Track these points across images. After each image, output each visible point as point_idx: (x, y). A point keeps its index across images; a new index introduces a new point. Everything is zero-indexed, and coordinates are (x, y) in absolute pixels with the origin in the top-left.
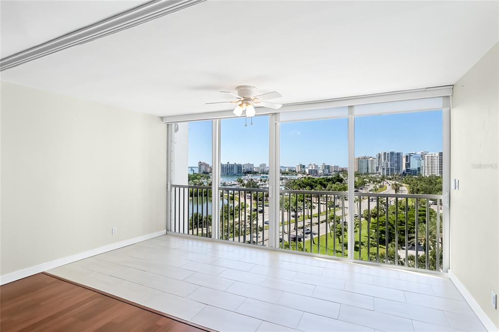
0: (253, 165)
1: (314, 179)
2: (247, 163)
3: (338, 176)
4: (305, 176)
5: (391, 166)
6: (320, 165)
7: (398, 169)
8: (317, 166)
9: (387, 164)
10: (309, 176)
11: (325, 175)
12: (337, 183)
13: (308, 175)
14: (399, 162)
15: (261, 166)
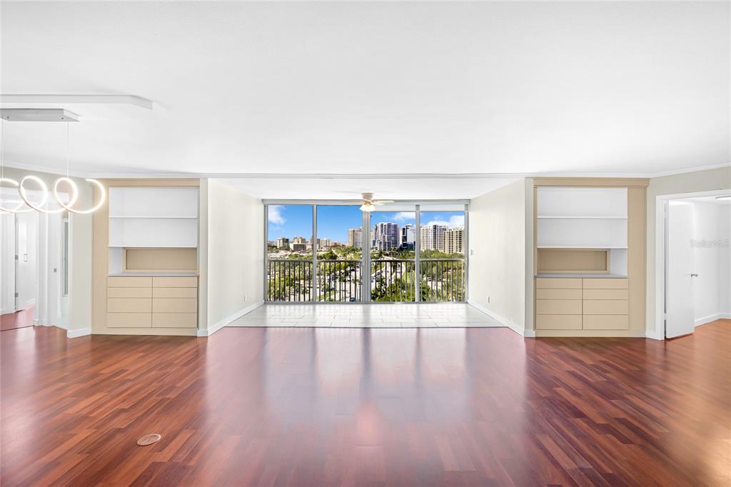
1: (302, 256)
3: (332, 253)
4: (289, 253)
5: (388, 240)
6: (308, 239)
7: (396, 242)
8: (304, 240)
11: (314, 251)
14: (396, 235)
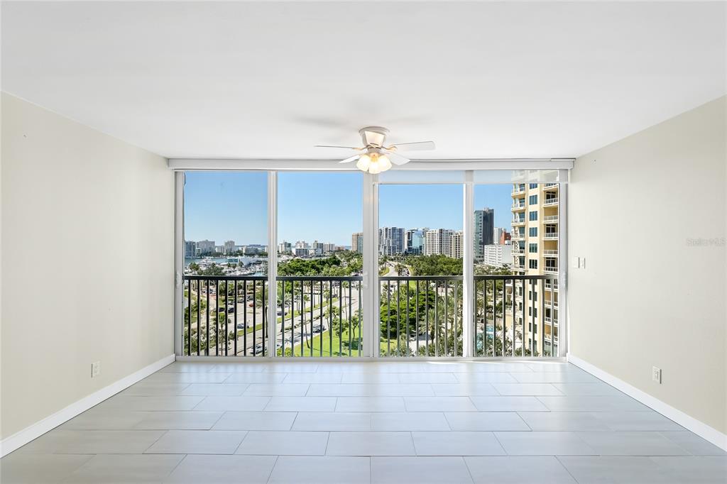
0: (214, 242)
1: (304, 261)
2: (204, 240)
3: (335, 258)
4: (291, 258)
5: (393, 244)
6: (311, 243)
8: (307, 244)
9: (389, 241)
10: (297, 258)
11: (317, 256)
12: (334, 265)
13: (295, 256)
15: (226, 244)
